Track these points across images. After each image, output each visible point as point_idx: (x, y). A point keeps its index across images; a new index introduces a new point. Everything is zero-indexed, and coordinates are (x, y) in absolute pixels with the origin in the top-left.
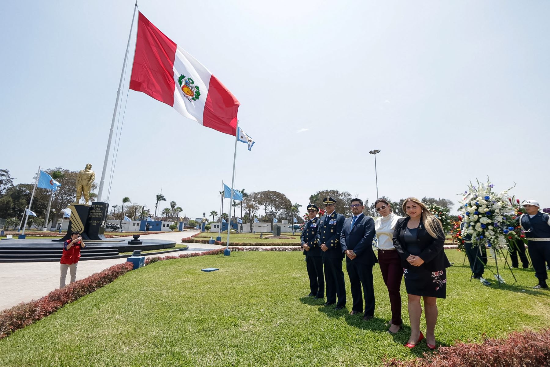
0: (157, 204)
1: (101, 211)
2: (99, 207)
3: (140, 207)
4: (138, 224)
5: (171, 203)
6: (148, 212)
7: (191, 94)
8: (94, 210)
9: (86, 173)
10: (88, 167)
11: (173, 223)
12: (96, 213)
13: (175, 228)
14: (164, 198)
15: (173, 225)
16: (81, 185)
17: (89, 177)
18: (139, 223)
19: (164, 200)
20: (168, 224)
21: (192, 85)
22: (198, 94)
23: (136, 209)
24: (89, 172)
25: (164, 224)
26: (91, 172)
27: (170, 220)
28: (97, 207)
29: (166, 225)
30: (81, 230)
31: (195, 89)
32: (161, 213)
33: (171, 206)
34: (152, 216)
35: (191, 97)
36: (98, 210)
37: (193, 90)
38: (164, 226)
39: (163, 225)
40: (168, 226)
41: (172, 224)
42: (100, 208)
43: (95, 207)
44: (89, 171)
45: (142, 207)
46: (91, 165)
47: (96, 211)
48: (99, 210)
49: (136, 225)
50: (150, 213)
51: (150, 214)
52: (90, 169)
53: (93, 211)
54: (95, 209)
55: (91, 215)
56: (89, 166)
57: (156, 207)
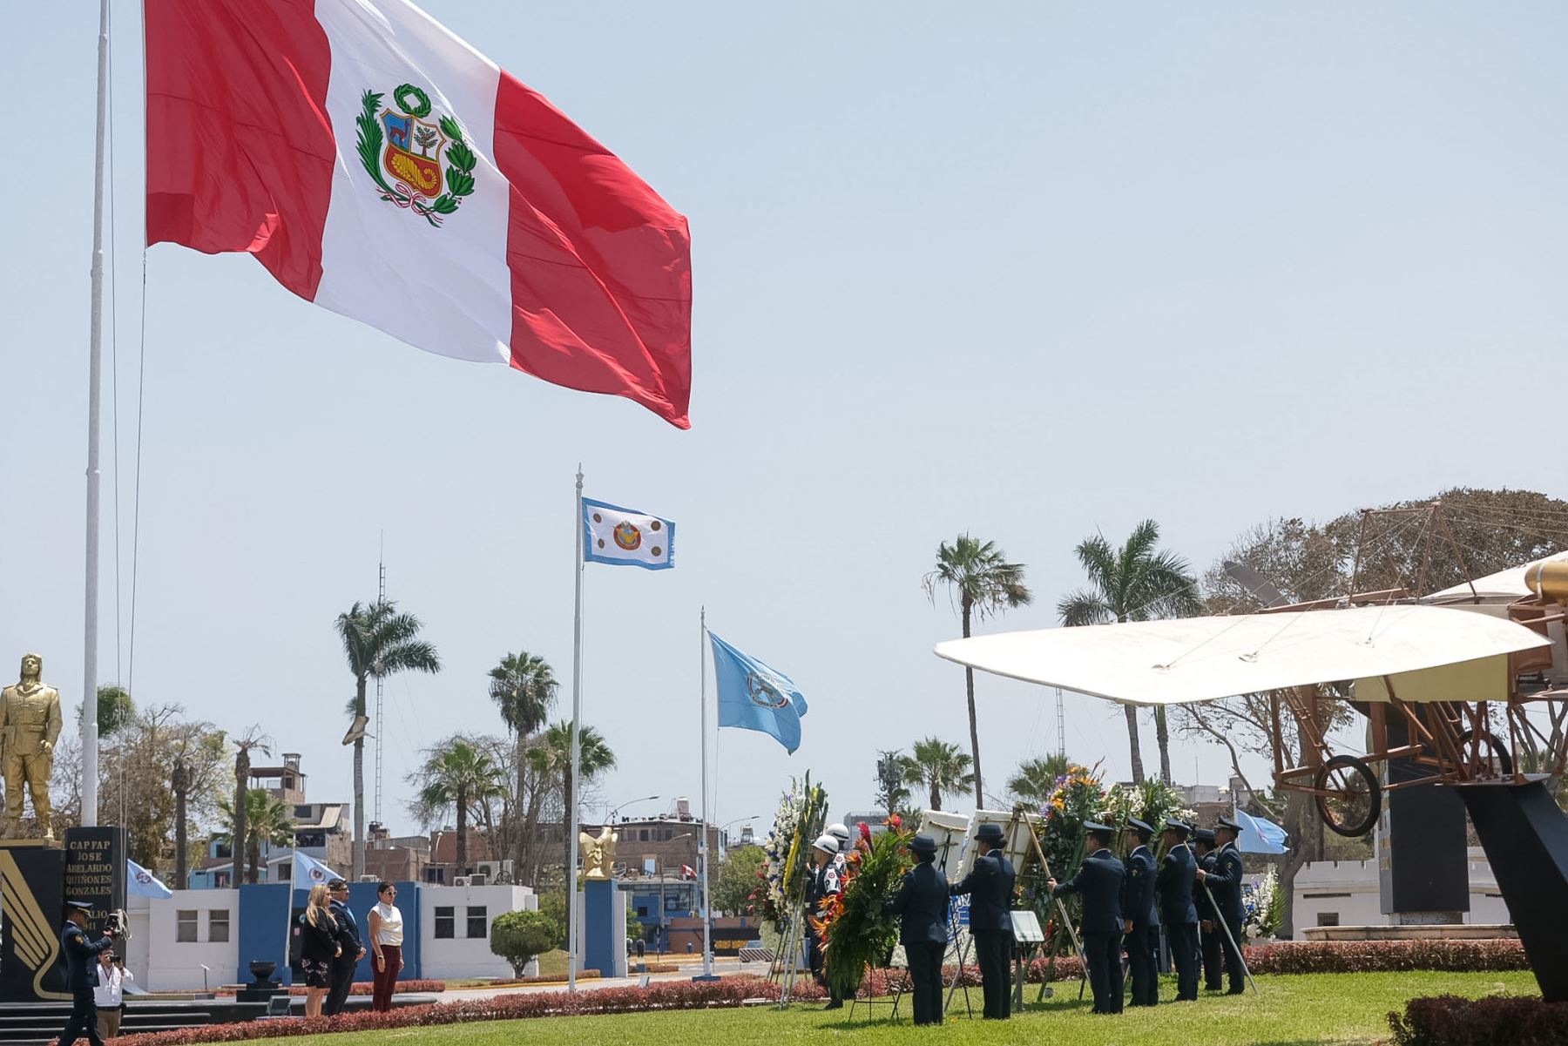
0: (358, 706)
1: (106, 868)
2: (96, 851)
3: (205, 743)
4: (219, 919)
5: (498, 674)
6: (289, 783)
7: (424, 184)
8: (82, 862)
9: (27, 699)
10: (30, 672)
11: (521, 899)
12: (88, 874)
13: (540, 949)
14: (418, 638)
15: (525, 917)
16: (18, 756)
17: (43, 719)
18: (225, 914)
19: (422, 658)
20: (482, 910)
21: (423, 120)
22: (467, 163)
23: (181, 778)
24: (36, 692)
25: (439, 911)
26: (43, 690)
27: (495, 866)
28: (89, 850)
29: (461, 922)
30: (47, 952)
31: (444, 141)
32: (414, 793)
33: (506, 713)
34: (332, 831)
35: (430, 202)
36: (94, 862)
37: (431, 153)
38: (444, 928)
39: (438, 922)
40: (476, 927)
41: (518, 906)
42: (99, 851)
43: (83, 851)
44: (36, 687)
45: (231, 750)
46: (39, 661)
47: (86, 868)
48: (98, 863)
49: (203, 926)
50: (309, 800)
51: (304, 811)
52: (36, 677)
53: (77, 869)
54: (81, 857)
55: (72, 886)
56: (34, 666)
57: (359, 744)
